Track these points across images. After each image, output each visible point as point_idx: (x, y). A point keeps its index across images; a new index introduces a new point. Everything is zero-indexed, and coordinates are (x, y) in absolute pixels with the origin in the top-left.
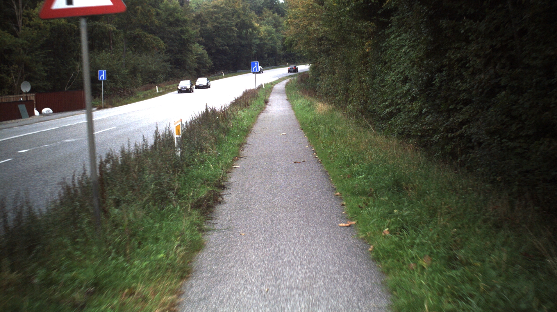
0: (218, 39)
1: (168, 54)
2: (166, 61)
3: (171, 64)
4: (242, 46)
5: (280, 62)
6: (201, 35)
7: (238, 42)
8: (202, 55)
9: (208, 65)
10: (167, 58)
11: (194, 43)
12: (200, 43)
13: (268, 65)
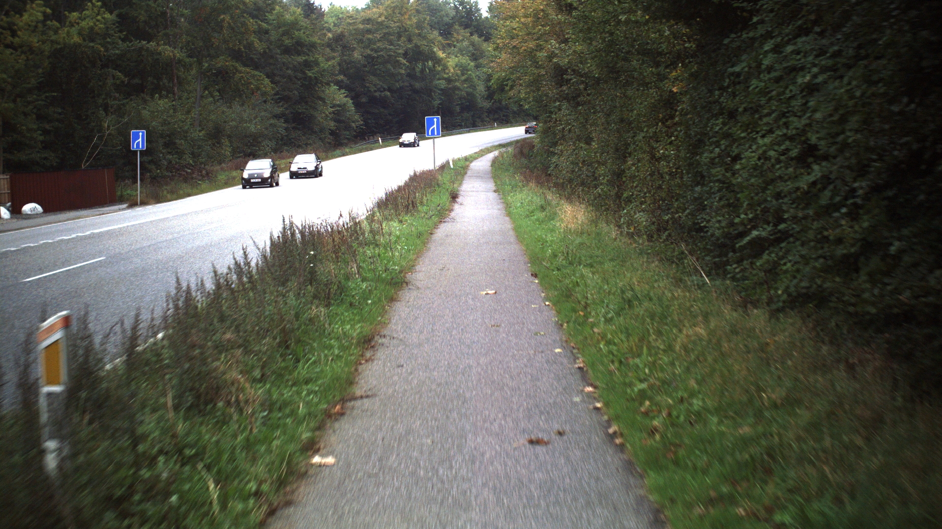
0: (372, 78)
1: (281, 104)
2: (277, 117)
3: (286, 121)
4: (416, 91)
5: (482, 121)
6: (342, 72)
7: (406, 84)
8: (343, 106)
9: (353, 125)
10: (278, 110)
11: (328, 84)
12: (340, 85)
13: (461, 127)
